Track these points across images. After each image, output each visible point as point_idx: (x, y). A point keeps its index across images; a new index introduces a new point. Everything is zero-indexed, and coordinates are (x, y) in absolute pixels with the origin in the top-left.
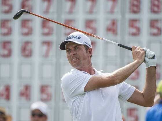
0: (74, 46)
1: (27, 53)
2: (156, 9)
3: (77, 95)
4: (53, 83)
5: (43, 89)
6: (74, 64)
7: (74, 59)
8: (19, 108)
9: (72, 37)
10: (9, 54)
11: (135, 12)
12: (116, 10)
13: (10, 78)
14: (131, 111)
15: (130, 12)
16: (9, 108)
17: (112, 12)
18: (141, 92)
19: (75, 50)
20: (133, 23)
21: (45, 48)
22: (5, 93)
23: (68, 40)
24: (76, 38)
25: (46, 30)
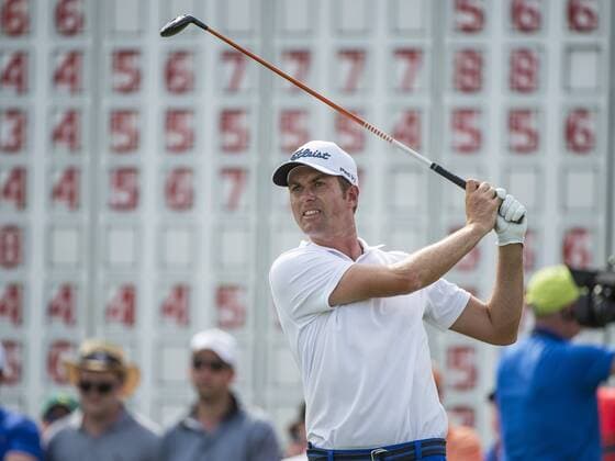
0: (311, 177)
1: (180, 198)
2: (523, 81)
3: (308, 315)
4: (251, 279)
5: (223, 296)
6: (308, 225)
7: (308, 213)
8: (160, 346)
9: (308, 153)
10: (133, 203)
11: (467, 89)
12: (417, 84)
13: (136, 265)
14: (457, 354)
15: (455, 89)
16: (134, 345)
17: (407, 88)
18: (484, 304)
19: (312, 189)
20: (462, 117)
21: (228, 185)
22: (122, 307)
23: (296, 161)
24: (319, 156)
25: (231, 139)
